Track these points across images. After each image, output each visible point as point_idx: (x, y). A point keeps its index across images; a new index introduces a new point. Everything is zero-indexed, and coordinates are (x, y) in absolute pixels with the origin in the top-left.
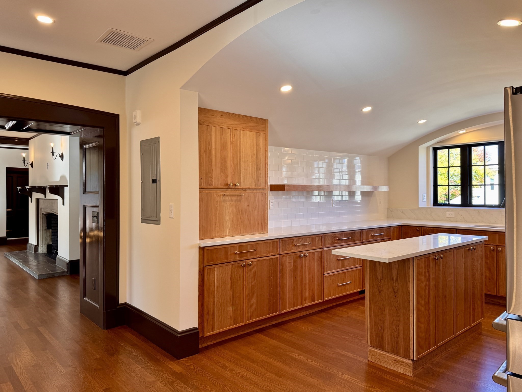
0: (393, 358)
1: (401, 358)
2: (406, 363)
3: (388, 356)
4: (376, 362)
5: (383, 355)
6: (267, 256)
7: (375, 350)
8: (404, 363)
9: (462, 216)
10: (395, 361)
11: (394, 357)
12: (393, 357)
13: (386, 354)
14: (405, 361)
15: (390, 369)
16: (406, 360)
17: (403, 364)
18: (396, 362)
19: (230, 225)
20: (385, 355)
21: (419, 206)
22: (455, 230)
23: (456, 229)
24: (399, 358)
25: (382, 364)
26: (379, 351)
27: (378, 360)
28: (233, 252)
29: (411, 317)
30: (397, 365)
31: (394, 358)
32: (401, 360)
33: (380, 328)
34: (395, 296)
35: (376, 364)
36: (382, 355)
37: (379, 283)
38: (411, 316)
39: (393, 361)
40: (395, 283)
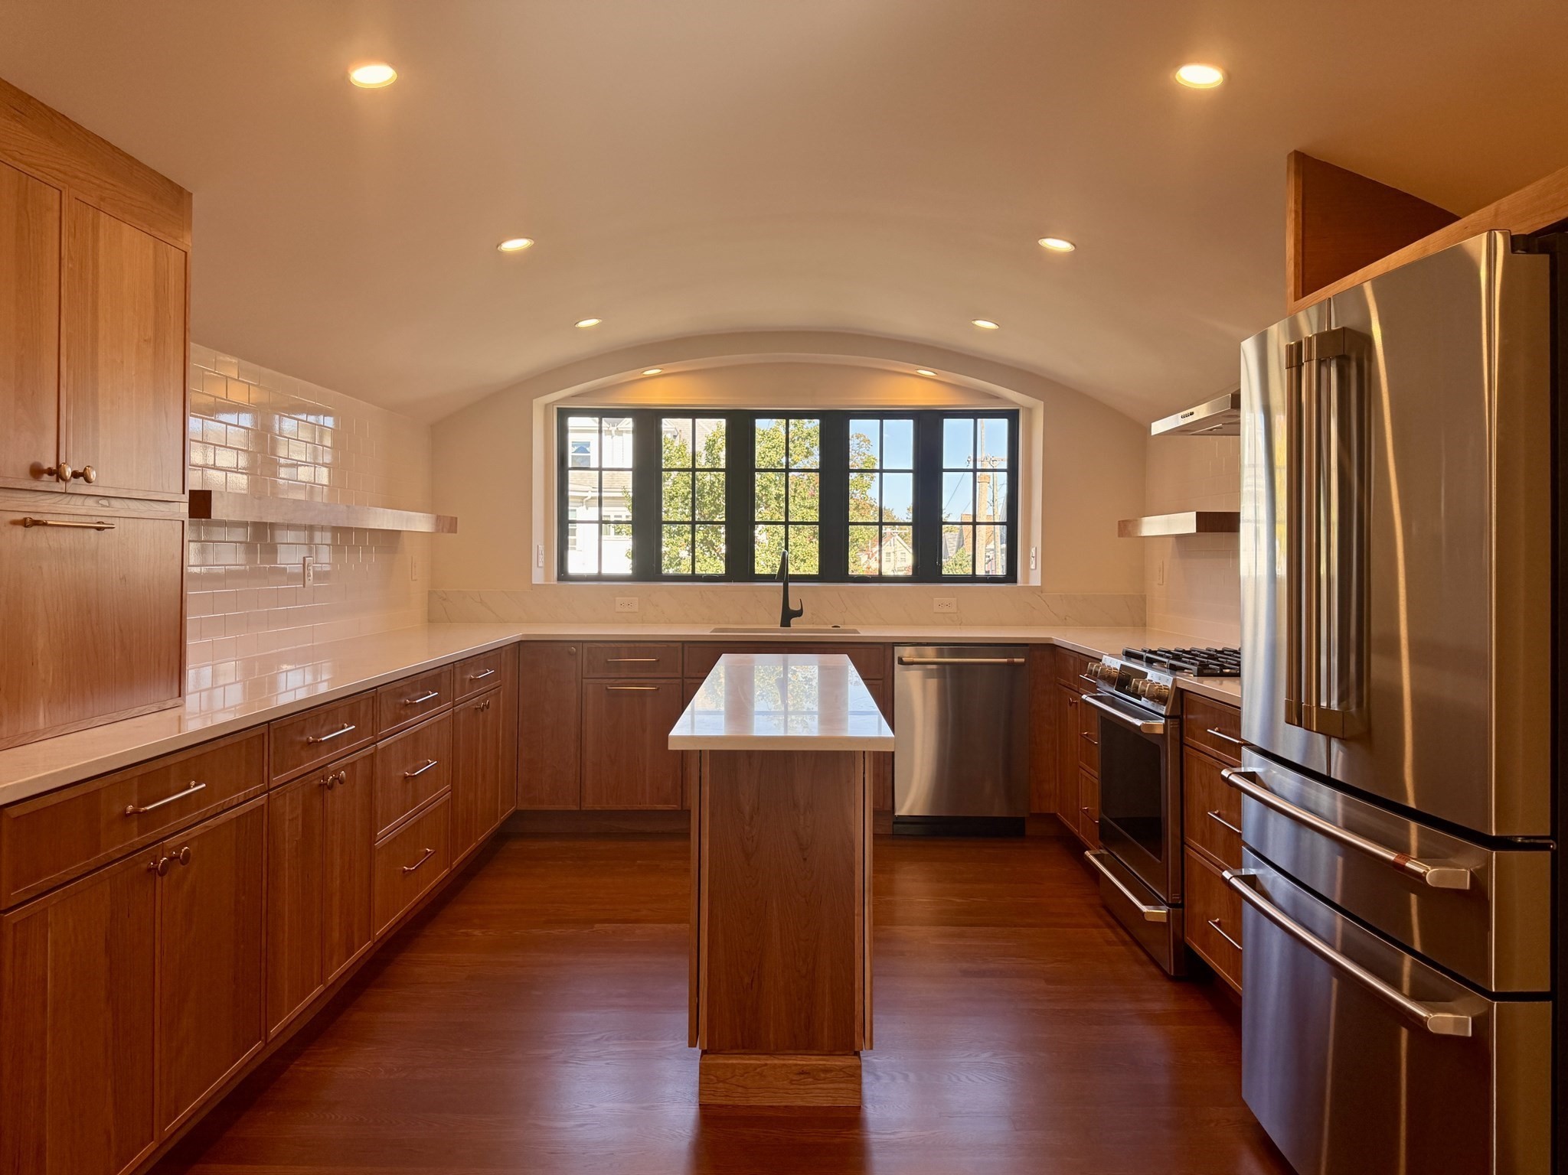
0: (793, 1068)
1: (821, 1057)
2: (841, 1069)
3: (774, 1067)
4: (730, 1103)
5: (758, 1070)
6: (230, 806)
7: (726, 1062)
8: (831, 1071)
9: (657, 606)
10: (803, 1076)
11: (799, 1062)
12: (795, 1062)
13: (768, 1062)
14: (837, 1063)
15: (786, 1107)
16: (840, 1058)
17: (828, 1075)
18: (806, 1076)
19: (53, 679)
20: (766, 1065)
21: (533, 583)
22: (680, 644)
23: (683, 642)
24: (814, 1063)
25: (753, 1102)
26: (744, 1059)
27: (740, 1090)
28: (117, 809)
29: (856, 917)
30: (808, 1087)
31: (799, 1067)
32: (824, 1065)
33: (747, 980)
34: (805, 859)
35: (735, 1107)
36: (756, 1069)
37: (747, 828)
38: (856, 912)
39: (795, 1078)
40: (802, 817)
